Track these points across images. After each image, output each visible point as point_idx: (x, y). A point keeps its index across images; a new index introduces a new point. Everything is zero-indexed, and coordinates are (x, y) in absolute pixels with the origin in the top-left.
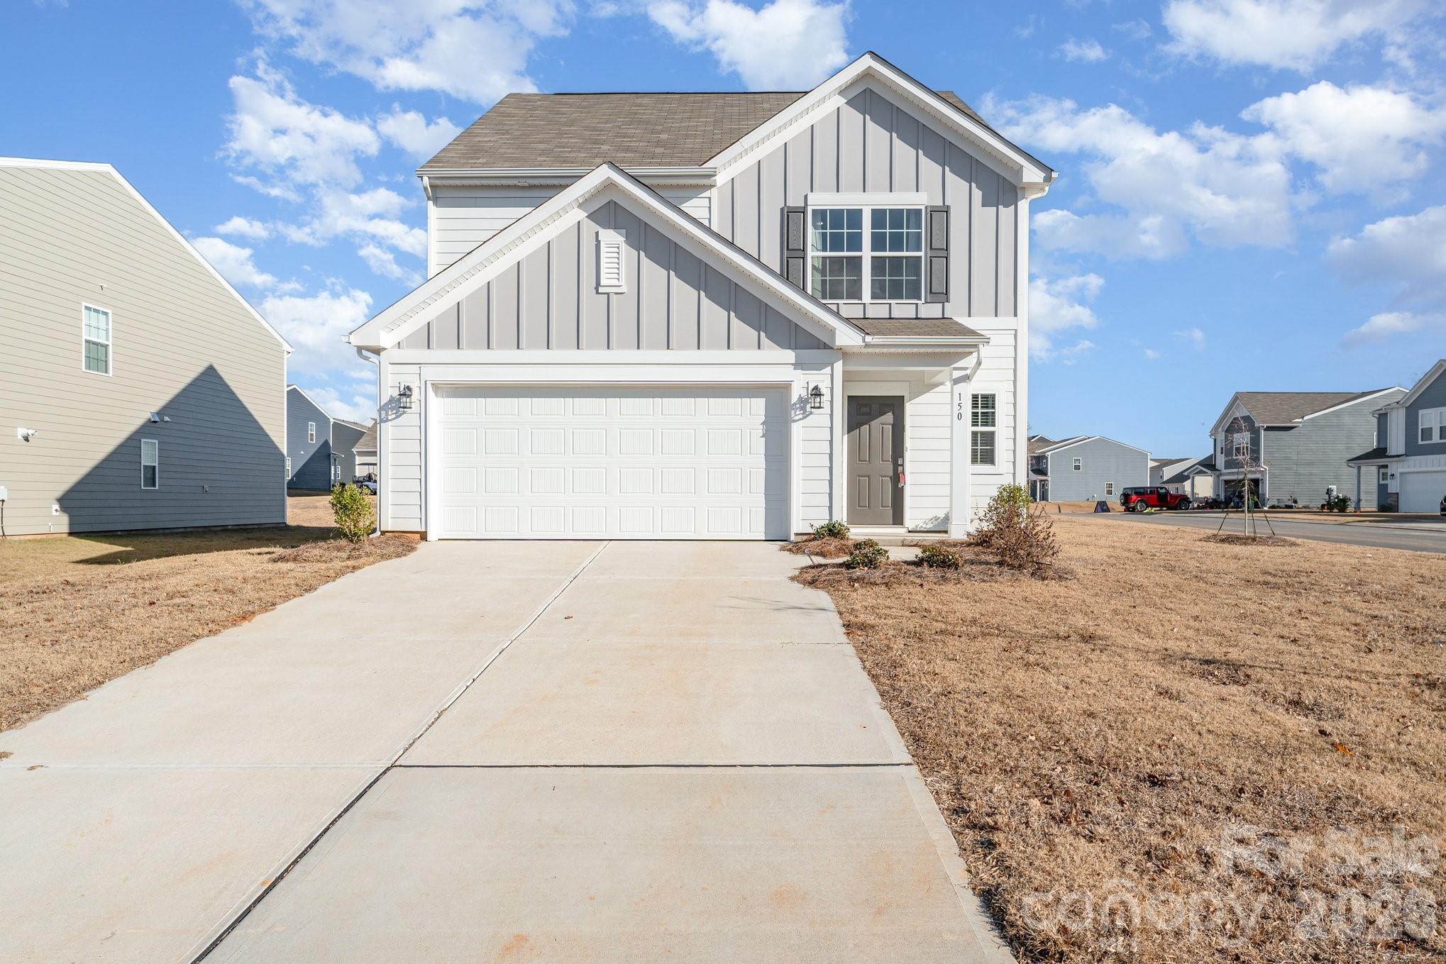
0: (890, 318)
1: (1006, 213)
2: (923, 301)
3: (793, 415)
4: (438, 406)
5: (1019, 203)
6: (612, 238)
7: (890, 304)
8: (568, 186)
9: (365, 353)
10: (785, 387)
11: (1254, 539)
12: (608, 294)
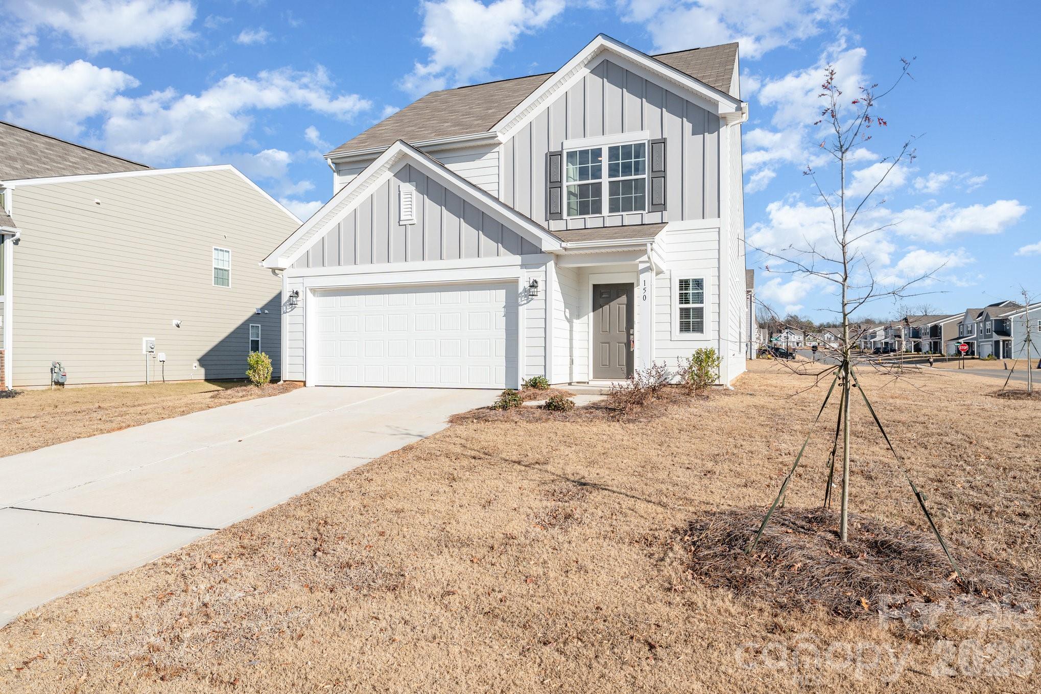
0: (623, 226)
1: (710, 138)
2: (647, 211)
3: (519, 301)
4: (313, 303)
5: (721, 130)
6: (408, 188)
7: (622, 215)
8: (375, 159)
9: (276, 271)
10: (515, 282)
11: (1029, 395)
12: (405, 225)
